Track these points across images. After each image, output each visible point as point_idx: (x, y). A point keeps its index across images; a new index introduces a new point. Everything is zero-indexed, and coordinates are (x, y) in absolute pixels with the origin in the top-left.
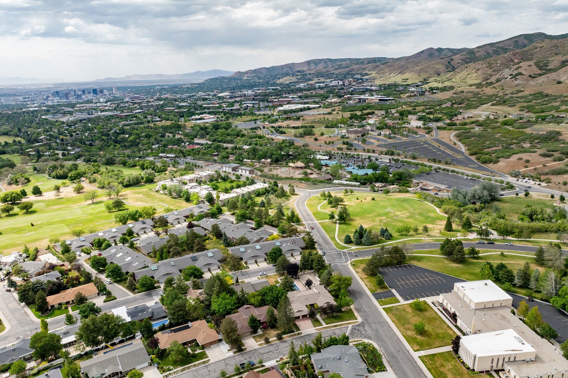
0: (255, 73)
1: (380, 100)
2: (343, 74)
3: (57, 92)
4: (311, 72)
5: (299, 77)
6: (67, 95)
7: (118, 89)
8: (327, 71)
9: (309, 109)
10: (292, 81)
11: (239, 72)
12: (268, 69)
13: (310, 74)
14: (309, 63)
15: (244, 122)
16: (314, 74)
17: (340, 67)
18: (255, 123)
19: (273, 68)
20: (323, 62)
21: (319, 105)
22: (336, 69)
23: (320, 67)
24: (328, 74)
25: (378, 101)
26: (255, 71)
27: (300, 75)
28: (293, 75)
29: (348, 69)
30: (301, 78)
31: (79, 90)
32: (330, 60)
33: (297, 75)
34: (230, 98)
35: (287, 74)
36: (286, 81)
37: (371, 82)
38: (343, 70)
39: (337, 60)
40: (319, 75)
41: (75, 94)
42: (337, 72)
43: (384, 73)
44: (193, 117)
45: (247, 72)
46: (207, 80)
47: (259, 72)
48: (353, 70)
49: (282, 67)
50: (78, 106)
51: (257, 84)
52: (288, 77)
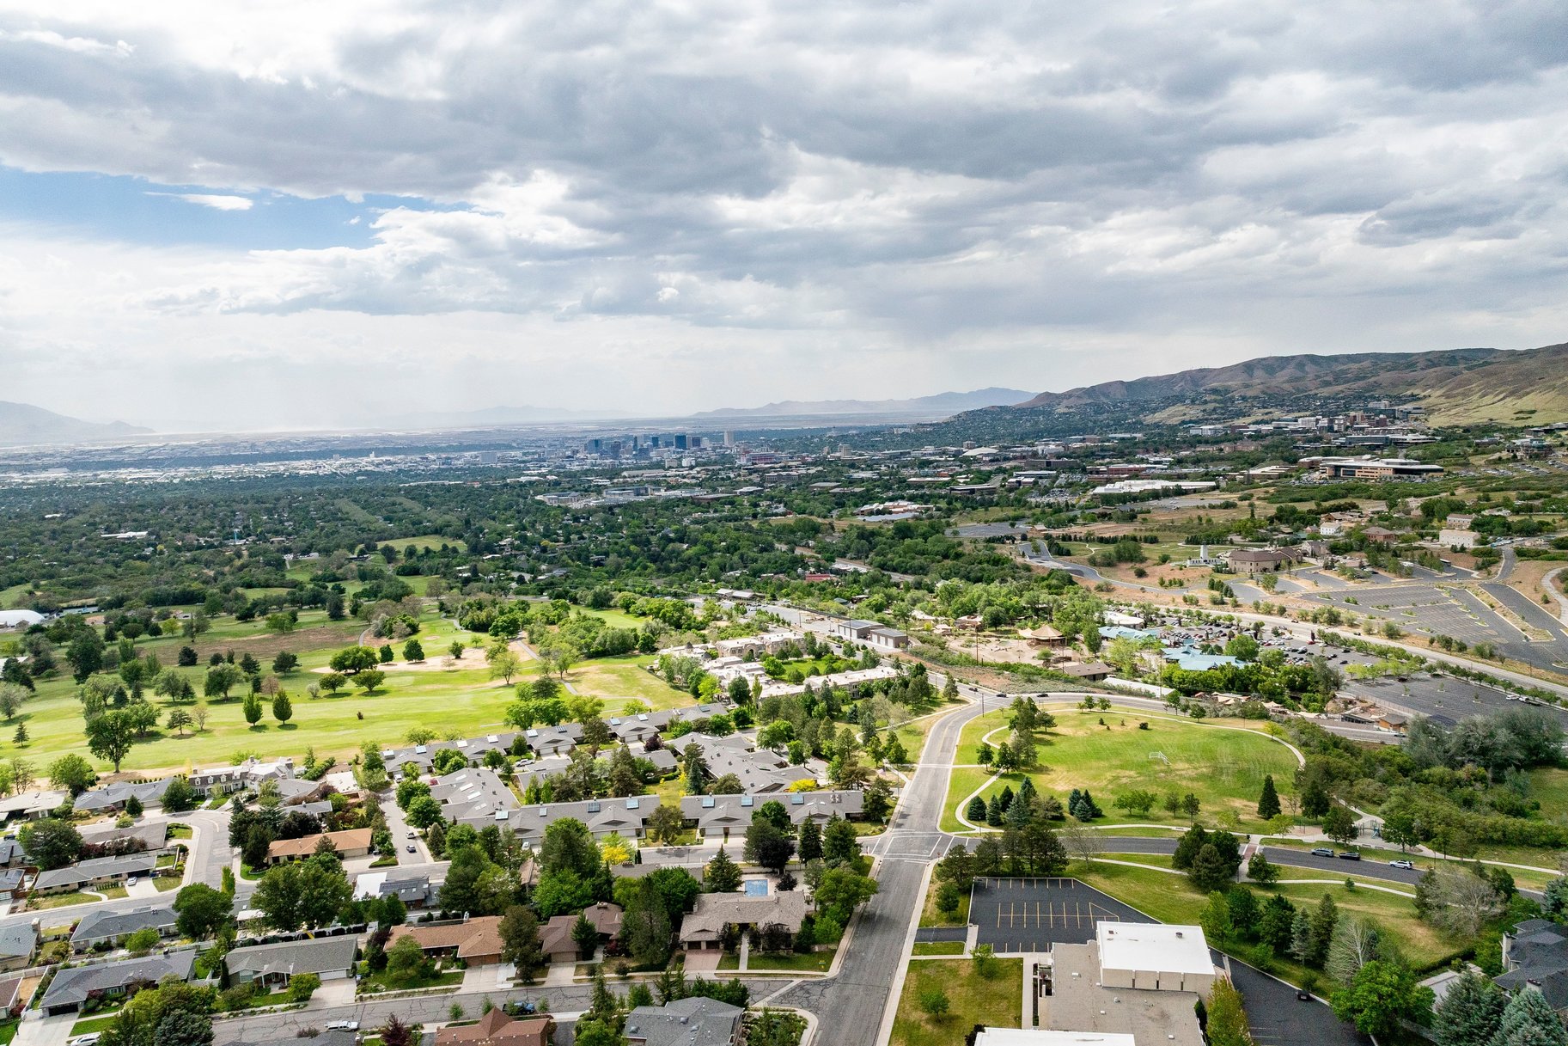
0: (1090, 397)
1: (1397, 471)
2: (1343, 398)
3: (596, 442)
4: (1250, 393)
5: (1210, 406)
6: (616, 449)
7: (738, 436)
8: (1298, 390)
9: (1180, 492)
10: (1187, 418)
11: (1048, 395)
12: (1129, 386)
13: (1244, 398)
14: (1248, 367)
15: (986, 522)
16: (1255, 398)
17: (1338, 378)
18: (1013, 525)
19: (1145, 384)
20: (1293, 364)
21: (1213, 484)
22: (1327, 384)
23: (1281, 379)
24: (1299, 399)
25: (1390, 473)
26: (1091, 391)
27: (1215, 401)
28: (1193, 402)
29: (1361, 383)
30: (1214, 410)
31: (646, 437)
32: (1313, 359)
33: (1206, 402)
34: (991, 461)
35: (1179, 399)
36: (1170, 417)
37: (1416, 419)
38: (1347, 386)
39: (1335, 359)
40: (1273, 399)
41: (635, 445)
42: (1325, 392)
43: (1465, 395)
44: (867, 507)
45: (1068, 395)
46: (959, 416)
47: (1104, 394)
48: (1378, 385)
49: (1170, 380)
50: (625, 473)
51: (1090, 424)
52: (1179, 408)
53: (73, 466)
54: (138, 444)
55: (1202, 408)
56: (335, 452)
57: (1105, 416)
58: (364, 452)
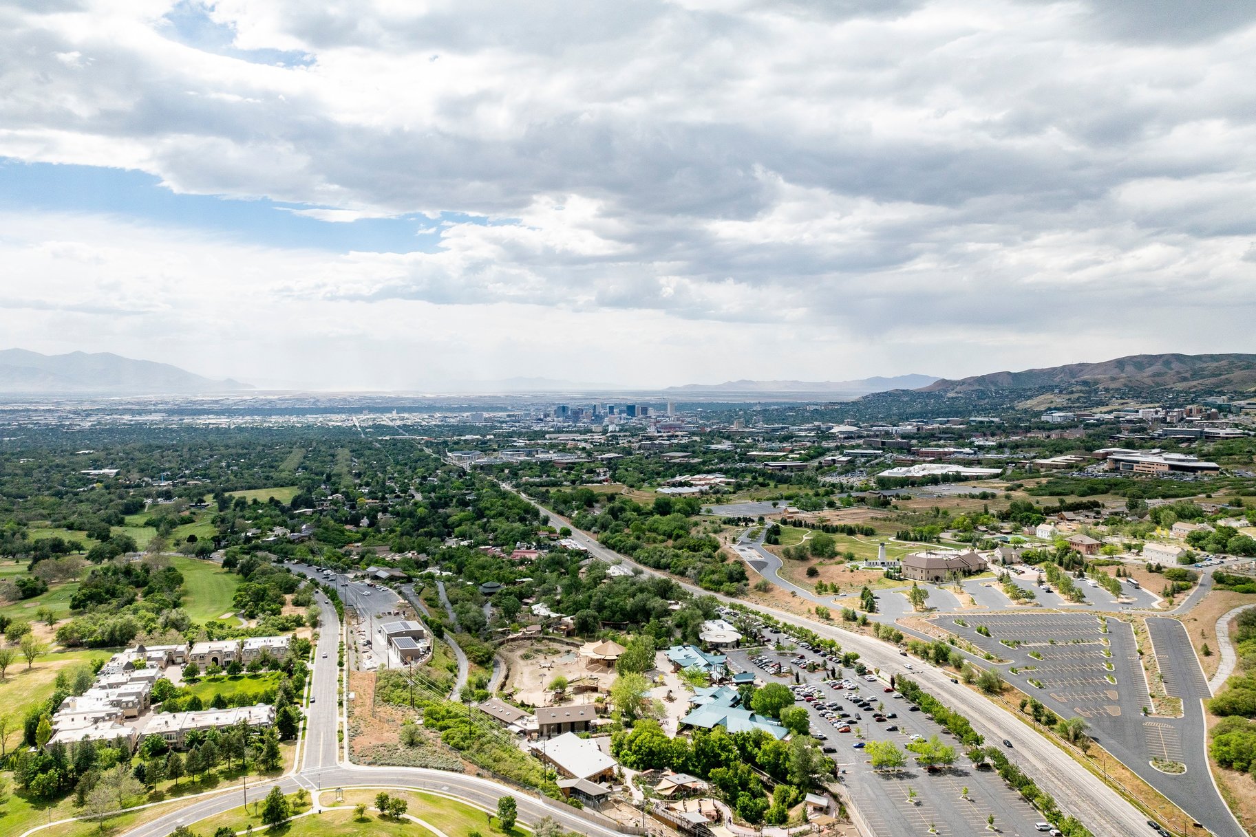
0: (980, 385)
1: (1172, 467)
2: (1194, 392)
4: (1113, 385)
5: (1076, 396)
6: (577, 414)
7: (680, 407)
8: (1157, 384)
10: (1053, 406)
11: (944, 382)
12: (1016, 376)
13: (1107, 390)
14: (1120, 363)
15: (758, 500)
16: (1117, 389)
17: (1195, 375)
18: (775, 505)
19: (1031, 374)
20: (1161, 361)
21: (999, 471)
22: (1185, 379)
23: (1145, 377)
24: (1155, 392)
25: (1166, 469)
26: (981, 380)
27: (1081, 391)
28: (1061, 392)
29: (1213, 380)
30: (1078, 399)
31: (603, 406)
32: (1178, 357)
33: (1072, 392)
35: (1050, 389)
36: (1039, 404)
37: (1247, 414)
38: (1200, 381)
39: (1199, 358)
40: (1136, 392)
41: (594, 412)
42: (1180, 386)
45: (963, 382)
46: (867, 397)
47: (992, 383)
48: (1229, 382)
49: (1053, 372)
51: (971, 408)
52: (1049, 396)
53: (170, 412)
54: (231, 397)
55: (1068, 397)
56: (364, 409)
57: (986, 401)
58: (388, 410)
